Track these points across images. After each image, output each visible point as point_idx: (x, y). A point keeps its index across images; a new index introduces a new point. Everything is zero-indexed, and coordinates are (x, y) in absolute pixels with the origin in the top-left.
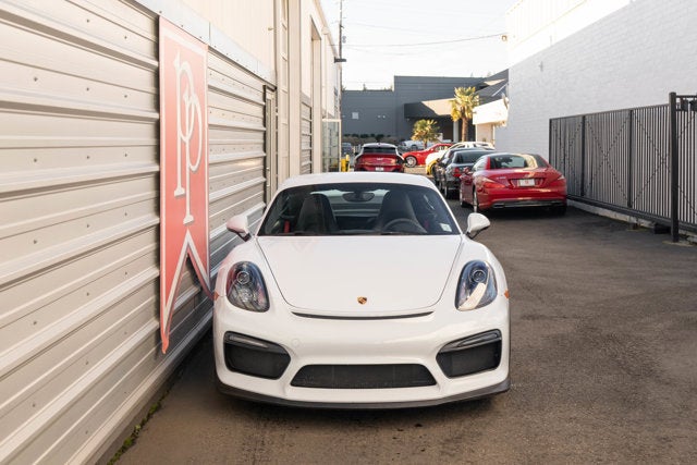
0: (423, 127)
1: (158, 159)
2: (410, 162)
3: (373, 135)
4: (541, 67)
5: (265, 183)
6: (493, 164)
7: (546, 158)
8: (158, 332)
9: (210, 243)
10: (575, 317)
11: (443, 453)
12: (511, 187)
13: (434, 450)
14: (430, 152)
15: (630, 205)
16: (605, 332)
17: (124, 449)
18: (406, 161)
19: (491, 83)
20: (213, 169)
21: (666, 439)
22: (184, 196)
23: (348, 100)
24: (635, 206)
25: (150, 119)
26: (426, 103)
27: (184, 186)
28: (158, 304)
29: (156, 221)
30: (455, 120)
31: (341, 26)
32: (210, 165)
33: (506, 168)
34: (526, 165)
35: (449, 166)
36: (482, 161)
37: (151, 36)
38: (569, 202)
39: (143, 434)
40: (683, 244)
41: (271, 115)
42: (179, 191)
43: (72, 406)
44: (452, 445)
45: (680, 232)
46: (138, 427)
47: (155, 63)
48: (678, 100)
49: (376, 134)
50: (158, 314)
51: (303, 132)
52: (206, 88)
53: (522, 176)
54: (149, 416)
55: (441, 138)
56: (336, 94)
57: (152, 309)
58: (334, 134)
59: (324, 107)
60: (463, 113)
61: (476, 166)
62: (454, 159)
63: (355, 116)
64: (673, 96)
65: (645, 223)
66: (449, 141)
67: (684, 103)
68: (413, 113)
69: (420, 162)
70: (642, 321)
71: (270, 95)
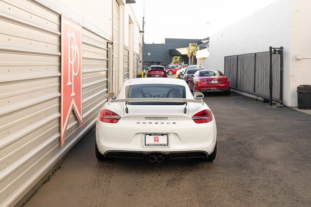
0: (176, 59)
1: (60, 71)
2: (170, 73)
3: (156, 62)
4: (222, 35)
5: (107, 81)
6: (201, 74)
7: (223, 72)
8: (60, 138)
9: (83, 104)
10: (227, 134)
11: (167, 185)
12: (208, 84)
13: (164, 184)
14: (178, 69)
15: (254, 91)
16: (237, 141)
17: (45, 182)
18: (168, 73)
19: (204, 42)
20: (84, 75)
21: (254, 180)
22: (72, 85)
23: (145, 48)
24: (256, 92)
25: (57, 55)
26: (177, 49)
27: (71, 81)
28: (60, 127)
29: (59, 95)
30: (189, 56)
31: (143, 18)
32: (83, 73)
33: (207, 76)
34: (215, 75)
35: (185, 75)
36: (197, 73)
37: (58, 23)
38: (231, 90)
39: (53, 177)
40: (274, 107)
41: (110, 54)
42: (69, 83)
43: (24, 164)
44: (171, 182)
45: (273, 102)
46: (51, 174)
47: (59, 33)
48: (273, 50)
49: (158, 62)
50: (60, 131)
51: (125, 61)
52: (81, 43)
53: (213, 79)
54: (55, 170)
55: (183, 64)
56: (140, 45)
57: (58, 129)
58: (139, 61)
59: (134, 51)
60: (192, 53)
61: (195, 75)
62: (187, 72)
63: (149, 54)
64: (271, 48)
65: (260, 98)
66: (187, 65)
67: (275, 51)
68: (173, 53)
69: (174, 73)
70: (253, 136)
71: (110, 46)
